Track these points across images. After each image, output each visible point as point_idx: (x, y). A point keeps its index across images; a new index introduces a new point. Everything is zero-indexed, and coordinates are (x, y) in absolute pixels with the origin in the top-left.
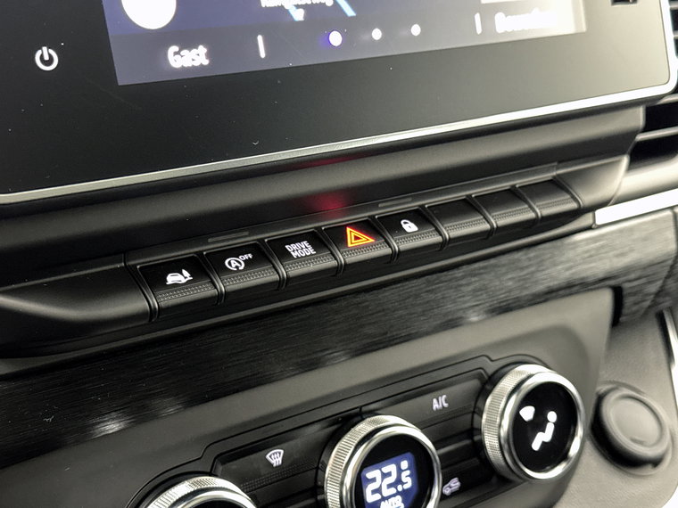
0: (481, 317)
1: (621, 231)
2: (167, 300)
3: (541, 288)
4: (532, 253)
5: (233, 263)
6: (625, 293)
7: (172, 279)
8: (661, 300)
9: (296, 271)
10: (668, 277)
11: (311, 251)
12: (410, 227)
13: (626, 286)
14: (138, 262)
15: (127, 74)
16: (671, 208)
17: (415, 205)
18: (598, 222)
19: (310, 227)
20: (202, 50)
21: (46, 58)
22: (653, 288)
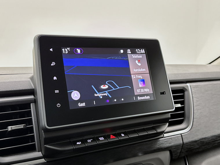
0: (142, 155)
1: (170, 138)
2: (77, 147)
3: (153, 149)
4: (150, 142)
5: (89, 141)
6: (172, 152)
7: (78, 143)
8: (181, 154)
9: (100, 142)
10: (182, 149)
11: (103, 139)
12: (123, 135)
13: (172, 150)
14: (72, 140)
15: (71, 107)
16: (181, 134)
17: (124, 131)
18: (165, 136)
19: (104, 135)
20: (84, 103)
21: (59, 105)
22: (179, 151)
